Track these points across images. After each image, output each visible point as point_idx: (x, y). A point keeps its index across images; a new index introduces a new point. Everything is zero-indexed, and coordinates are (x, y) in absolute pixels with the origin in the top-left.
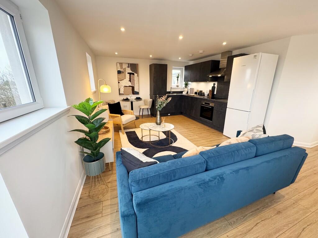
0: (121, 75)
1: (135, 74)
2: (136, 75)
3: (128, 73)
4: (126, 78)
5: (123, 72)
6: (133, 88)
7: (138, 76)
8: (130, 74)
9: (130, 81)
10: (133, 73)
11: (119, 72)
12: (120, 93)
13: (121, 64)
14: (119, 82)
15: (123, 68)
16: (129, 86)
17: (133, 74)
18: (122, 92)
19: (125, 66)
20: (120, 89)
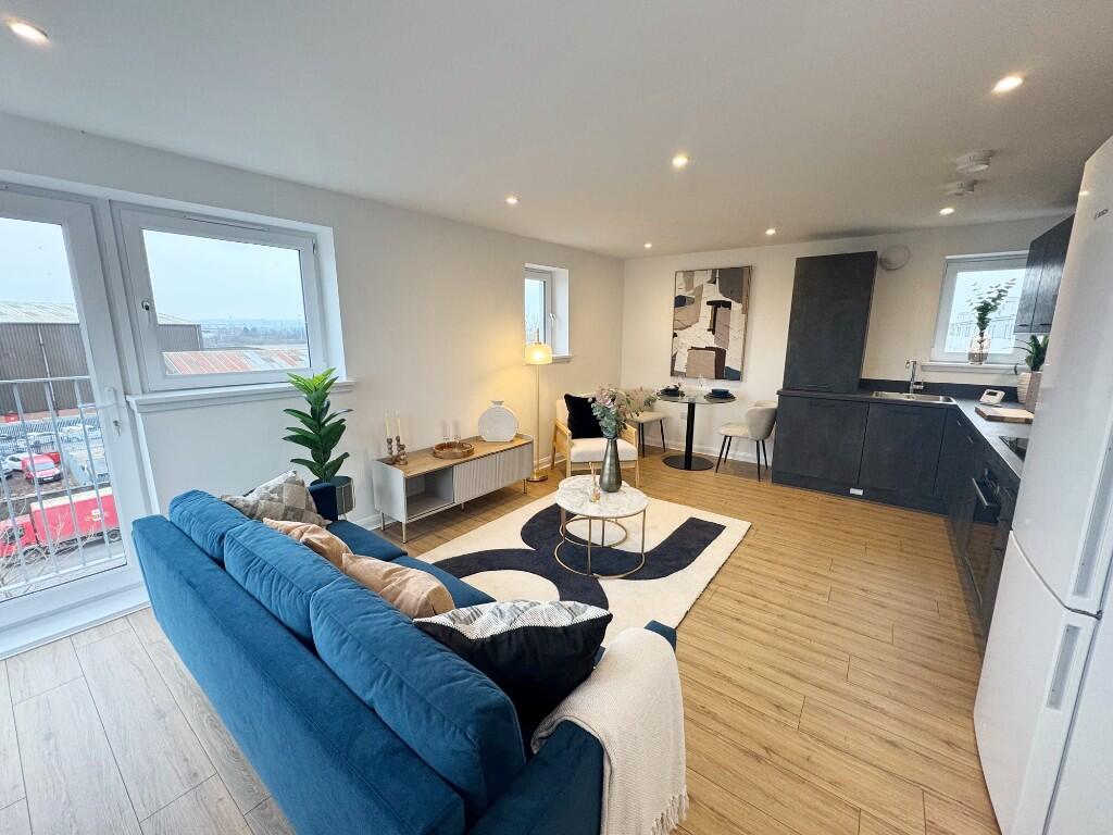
0: (687, 310)
1: (734, 303)
2: (736, 307)
3: (709, 303)
4: (701, 319)
5: (692, 301)
6: (720, 354)
7: (745, 311)
8: (715, 305)
9: (713, 330)
10: (728, 300)
11: (680, 302)
12: (676, 369)
13: (689, 274)
14: (675, 335)
15: (695, 286)
16: (707, 348)
17: (728, 305)
18: (680, 366)
19: (701, 279)
20: (675, 356)
